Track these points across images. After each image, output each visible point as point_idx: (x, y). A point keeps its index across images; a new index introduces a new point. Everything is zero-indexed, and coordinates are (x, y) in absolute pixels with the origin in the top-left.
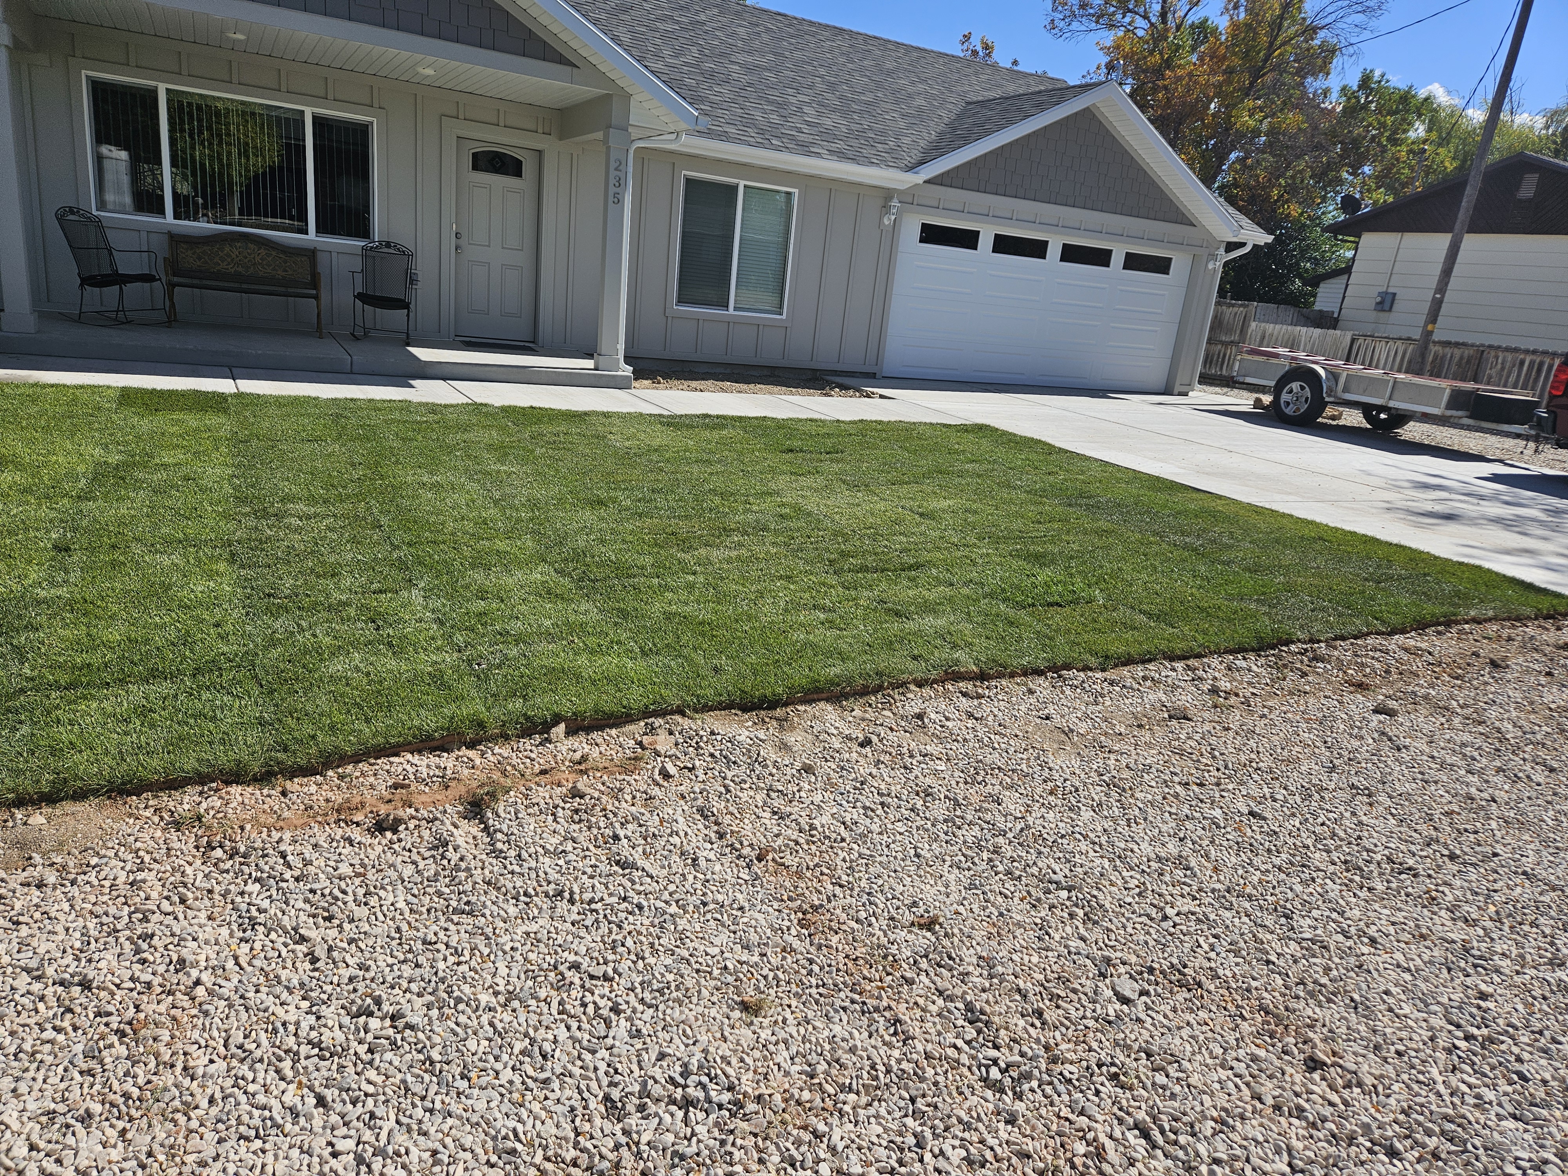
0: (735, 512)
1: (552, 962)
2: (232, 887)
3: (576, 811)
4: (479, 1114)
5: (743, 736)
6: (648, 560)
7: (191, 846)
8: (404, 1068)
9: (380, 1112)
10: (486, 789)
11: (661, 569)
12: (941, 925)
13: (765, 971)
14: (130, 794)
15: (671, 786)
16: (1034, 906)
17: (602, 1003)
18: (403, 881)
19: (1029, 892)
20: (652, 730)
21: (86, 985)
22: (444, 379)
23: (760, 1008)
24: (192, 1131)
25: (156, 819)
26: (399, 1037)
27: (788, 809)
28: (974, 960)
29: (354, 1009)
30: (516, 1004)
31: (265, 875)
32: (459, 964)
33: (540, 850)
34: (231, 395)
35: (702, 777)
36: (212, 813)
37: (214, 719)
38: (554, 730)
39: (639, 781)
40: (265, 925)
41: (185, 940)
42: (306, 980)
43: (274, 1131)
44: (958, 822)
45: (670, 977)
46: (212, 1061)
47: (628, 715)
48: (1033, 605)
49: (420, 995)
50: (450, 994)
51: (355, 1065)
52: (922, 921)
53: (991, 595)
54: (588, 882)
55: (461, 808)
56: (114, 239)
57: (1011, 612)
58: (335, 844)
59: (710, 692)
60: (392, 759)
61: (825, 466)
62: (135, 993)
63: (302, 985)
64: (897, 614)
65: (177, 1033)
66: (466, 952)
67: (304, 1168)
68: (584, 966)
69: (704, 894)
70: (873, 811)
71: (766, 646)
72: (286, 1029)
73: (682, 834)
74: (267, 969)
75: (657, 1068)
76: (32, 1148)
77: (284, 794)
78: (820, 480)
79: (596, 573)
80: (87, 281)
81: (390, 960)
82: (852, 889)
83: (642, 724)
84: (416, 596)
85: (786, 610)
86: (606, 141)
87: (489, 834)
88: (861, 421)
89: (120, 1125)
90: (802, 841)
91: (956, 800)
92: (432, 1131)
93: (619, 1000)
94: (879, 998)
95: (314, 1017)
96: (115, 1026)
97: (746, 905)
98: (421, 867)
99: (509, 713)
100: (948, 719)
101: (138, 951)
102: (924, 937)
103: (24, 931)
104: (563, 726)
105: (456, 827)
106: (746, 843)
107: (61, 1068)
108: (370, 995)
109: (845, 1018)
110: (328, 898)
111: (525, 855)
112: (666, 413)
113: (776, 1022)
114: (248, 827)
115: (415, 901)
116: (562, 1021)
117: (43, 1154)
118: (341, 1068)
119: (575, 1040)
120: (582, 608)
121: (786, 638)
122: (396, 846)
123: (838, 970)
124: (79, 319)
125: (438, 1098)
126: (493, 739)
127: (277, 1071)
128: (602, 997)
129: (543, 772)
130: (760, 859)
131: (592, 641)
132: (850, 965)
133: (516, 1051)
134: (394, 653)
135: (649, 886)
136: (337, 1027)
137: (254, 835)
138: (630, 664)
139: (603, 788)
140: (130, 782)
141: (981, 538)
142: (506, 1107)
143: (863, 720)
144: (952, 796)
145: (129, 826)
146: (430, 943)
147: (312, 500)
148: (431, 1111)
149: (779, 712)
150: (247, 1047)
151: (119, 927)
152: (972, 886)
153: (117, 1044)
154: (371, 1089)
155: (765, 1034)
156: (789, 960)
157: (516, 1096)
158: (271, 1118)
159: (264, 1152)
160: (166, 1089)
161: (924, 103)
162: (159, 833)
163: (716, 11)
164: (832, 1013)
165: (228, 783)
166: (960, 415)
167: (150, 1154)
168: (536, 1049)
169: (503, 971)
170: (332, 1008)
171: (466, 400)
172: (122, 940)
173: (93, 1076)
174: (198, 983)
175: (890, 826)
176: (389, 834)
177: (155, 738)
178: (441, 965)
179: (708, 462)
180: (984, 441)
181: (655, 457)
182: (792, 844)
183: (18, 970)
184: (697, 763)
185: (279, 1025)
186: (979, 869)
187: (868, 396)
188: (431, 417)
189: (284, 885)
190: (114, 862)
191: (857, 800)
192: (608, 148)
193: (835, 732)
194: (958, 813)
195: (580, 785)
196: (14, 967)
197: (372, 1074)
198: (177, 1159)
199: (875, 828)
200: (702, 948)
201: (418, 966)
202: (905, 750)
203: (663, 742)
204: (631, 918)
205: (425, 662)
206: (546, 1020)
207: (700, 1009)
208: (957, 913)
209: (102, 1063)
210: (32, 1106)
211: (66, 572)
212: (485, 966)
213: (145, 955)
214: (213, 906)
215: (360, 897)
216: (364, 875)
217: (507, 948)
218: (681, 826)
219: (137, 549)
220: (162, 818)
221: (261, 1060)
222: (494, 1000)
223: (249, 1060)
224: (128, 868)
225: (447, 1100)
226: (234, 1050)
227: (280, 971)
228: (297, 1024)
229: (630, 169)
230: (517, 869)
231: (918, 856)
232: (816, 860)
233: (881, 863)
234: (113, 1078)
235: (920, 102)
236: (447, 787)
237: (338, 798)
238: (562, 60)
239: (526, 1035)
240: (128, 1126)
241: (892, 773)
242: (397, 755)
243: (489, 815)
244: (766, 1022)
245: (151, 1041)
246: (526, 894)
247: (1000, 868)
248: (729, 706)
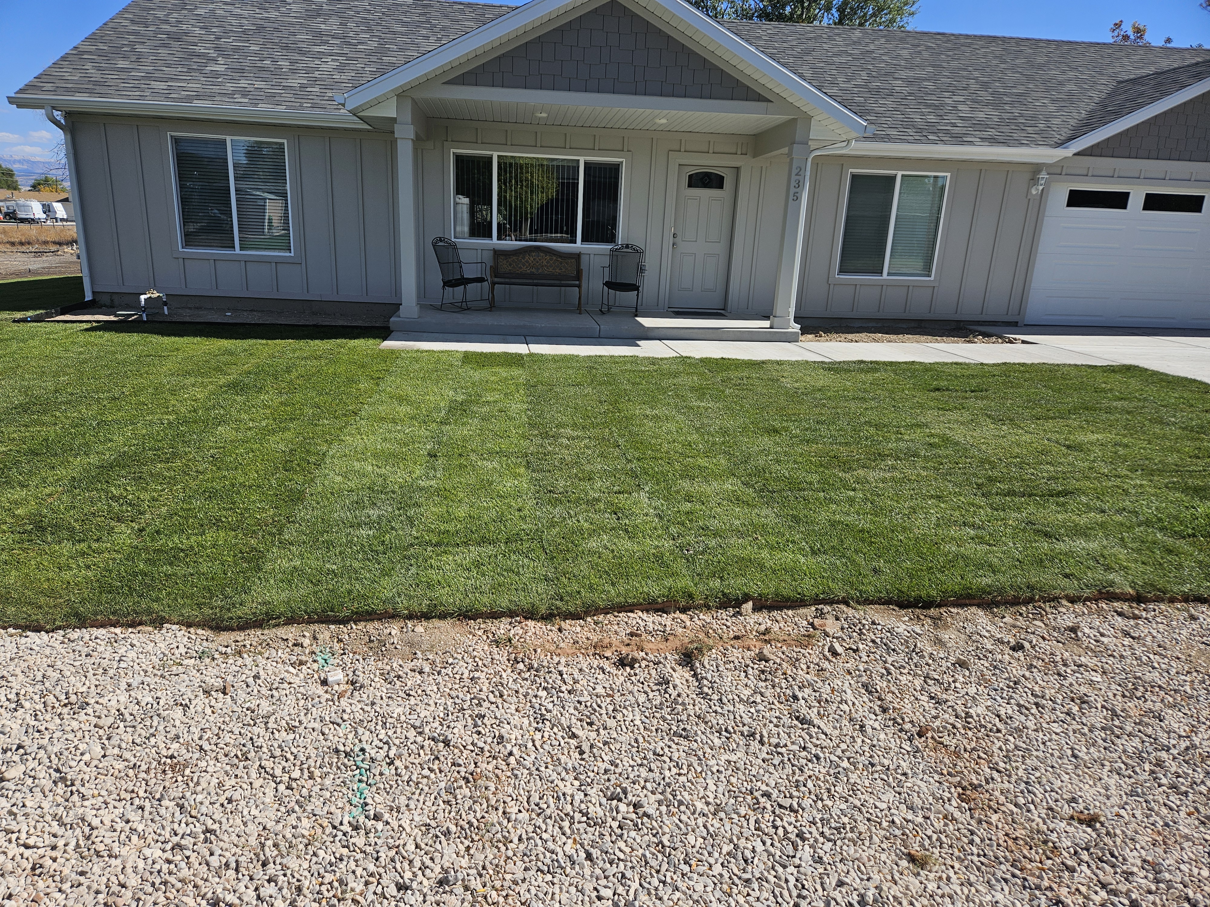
0: (888, 440)
1: (749, 788)
2: (530, 691)
3: (763, 672)
4: (698, 894)
5: (901, 629)
6: (815, 478)
7: (505, 658)
8: (644, 846)
9: (629, 874)
10: (695, 645)
11: (825, 485)
12: (1102, 824)
13: (929, 832)
14: (470, 619)
15: (839, 662)
16: (1203, 823)
17: (790, 829)
18: (639, 705)
19: (1197, 809)
20: (821, 615)
21: (447, 743)
22: (660, 340)
23: (926, 863)
24: (508, 858)
25: (485, 637)
26: (639, 821)
27: (944, 696)
28: (1139, 863)
29: (609, 794)
30: (722, 815)
31: (550, 686)
32: (680, 775)
33: (736, 698)
34: (526, 355)
35: (865, 658)
36: (517, 638)
37: (518, 574)
38: (744, 606)
39: (812, 654)
40: (550, 721)
41: (503, 723)
42: (577, 766)
43: (559, 871)
44: (1117, 731)
45: (846, 820)
46: (520, 811)
47: (802, 601)
48: (1194, 535)
49: (653, 793)
50: (674, 796)
51: (610, 835)
52: (1082, 817)
53: (1148, 523)
54: (775, 730)
55: (677, 657)
56: (464, 256)
57: (1169, 541)
58: (593, 671)
59: (871, 588)
60: (629, 614)
61: (971, 402)
62: (474, 754)
63: (574, 768)
64: (1047, 535)
65: (499, 787)
66: (684, 767)
67: (580, 903)
68: (774, 796)
69: (871, 757)
70: (1027, 709)
71: (920, 554)
72: (565, 799)
73: (850, 703)
74: (552, 753)
75: (837, 892)
76: (417, 846)
77: (560, 630)
78: (966, 416)
79: (773, 486)
80: (448, 283)
81: (632, 763)
82: (1009, 776)
83: (813, 609)
84: (643, 496)
85: (938, 525)
86: (790, 154)
87: (697, 680)
88: (1005, 364)
89: (467, 843)
90: (959, 726)
91: (1113, 711)
92: (665, 898)
93: (804, 829)
94: (1040, 877)
95: (582, 794)
96: (463, 774)
97: (909, 772)
98: (651, 697)
99: (711, 589)
100: (1102, 635)
101: (476, 726)
102: (1085, 832)
103: (413, 701)
104: (750, 603)
105: (674, 671)
106: (907, 720)
107: (433, 797)
108: (620, 786)
109: (1006, 889)
110: (590, 709)
111: (725, 700)
112: (827, 360)
113: (940, 878)
114: (539, 650)
115: (647, 721)
116: (758, 836)
117: (423, 852)
118: (601, 835)
119: (770, 854)
120: (763, 514)
121: (939, 548)
122: (633, 678)
123: (999, 845)
124: (441, 308)
125: (669, 874)
126: (698, 607)
127: (561, 828)
128: (790, 824)
129: (736, 638)
130: (920, 735)
131: (772, 539)
132: (1010, 842)
133: (724, 852)
134: (629, 538)
135: (823, 741)
136: (598, 805)
137: (542, 657)
138: (803, 560)
139: (783, 657)
140: (471, 610)
141: (1133, 470)
142: (718, 894)
143: (1014, 626)
144: (1109, 706)
145: (469, 640)
146: (658, 755)
147: (575, 426)
148: (664, 883)
149: (933, 612)
150: (541, 805)
151: (465, 707)
152: (1132, 793)
153: (464, 786)
154: (622, 856)
155: (932, 886)
156: (951, 827)
157: (725, 887)
158: (557, 861)
159: (553, 884)
160: (493, 825)
161: (1075, 88)
162: (486, 648)
163: (883, 40)
164: (993, 882)
165: (526, 618)
166: (1105, 356)
167: (484, 868)
168: (740, 854)
169: (712, 787)
170: (594, 790)
171: (675, 355)
172: (467, 716)
173: (450, 806)
174: (511, 754)
175: (1044, 725)
176: (628, 669)
177: (486, 583)
178: (667, 773)
179: (864, 399)
180: (1133, 381)
181: (818, 395)
182: (949, 727)
183: (409, 726)
184: (861, 647)
185: (561, 794)
186: (1141, 778)
187: (1011, 342)
188: (652, 367)
189: (561, 695)
190: (461, 663)
191: (1011, 698)
192: (792, 160)
193: (987, 634)
194: (1117, 723)
195: (766, 652)
196: (407, 723)
197: (622, 844)
198: (500, 875)
199: (1031, 724)
200: (872, 801)
201: (651, 770)
202: (1058, 659)
203: (831, 626)
204: (810, 764)
205: (650, 544)
206: (747, 833)
207: (872, 852)
208: (1118, 815)
209: (455, 797)
210: (417, 818)
211: (435, 471)
212: (698, 780)
213: (480, 729)
214: (519, 702)
215: (610, 712)
216: (613, 697)
217: (714, 770)
218: (849, 696)
219: (473, 457)
220: (488, 637)
221: (550, 817)
222: (706, 808)
223: (543, 815)
224: (469, 668)
225: (675, 877)
226: (533, 806)
227: (560, 756)
228: (572, 796)
229: (808, 173)
230: (719, 710)
231: (1075, 756)
232: (973, 744)
233: (1037, 757)
234: (462, 810)
235: (1070, 87)
236: (667, 640)
237: (595, 638)
238: (760, 98)
239: (731, 841)
240: (471, 844)
241: (1046, 678)
242: (632, 611)
243: (698, 665)
244: (932, 876)
245: (484, 789)
246: (726, 730)
247: (1164, 781)
248: (888, 602)
